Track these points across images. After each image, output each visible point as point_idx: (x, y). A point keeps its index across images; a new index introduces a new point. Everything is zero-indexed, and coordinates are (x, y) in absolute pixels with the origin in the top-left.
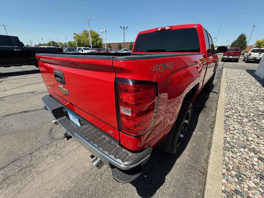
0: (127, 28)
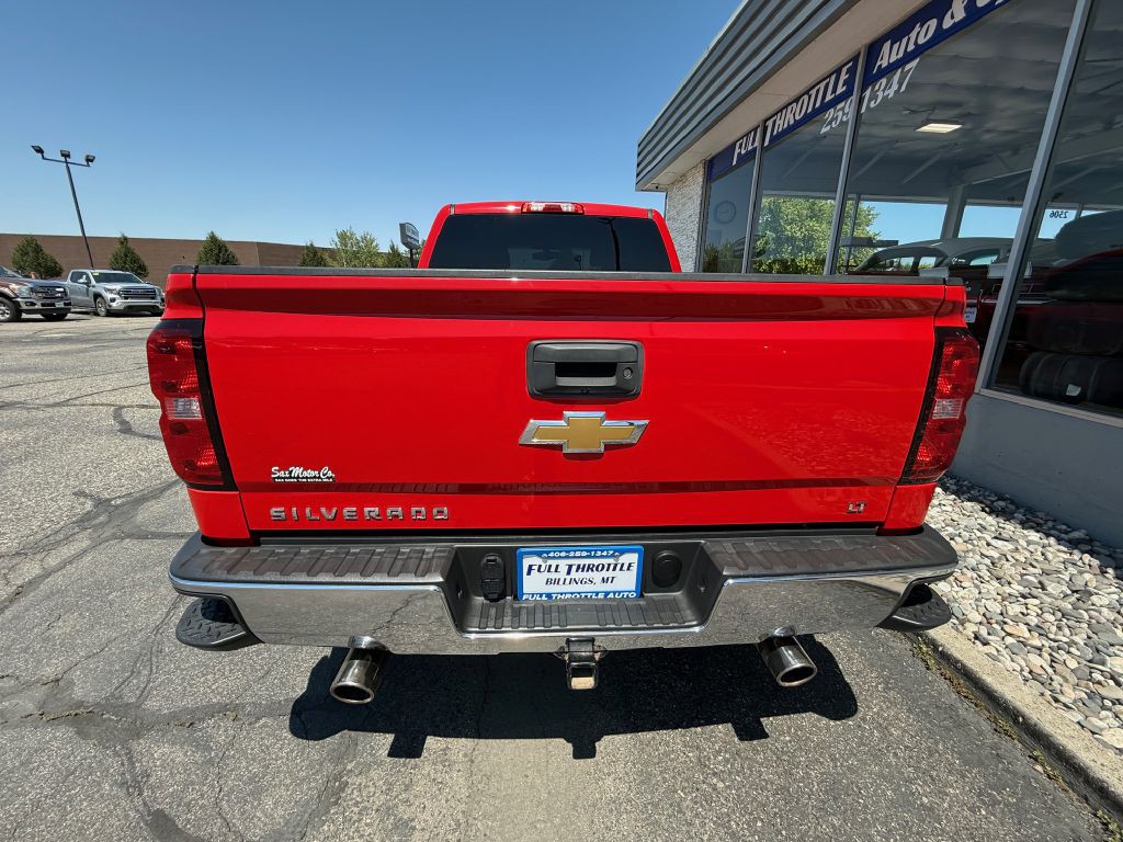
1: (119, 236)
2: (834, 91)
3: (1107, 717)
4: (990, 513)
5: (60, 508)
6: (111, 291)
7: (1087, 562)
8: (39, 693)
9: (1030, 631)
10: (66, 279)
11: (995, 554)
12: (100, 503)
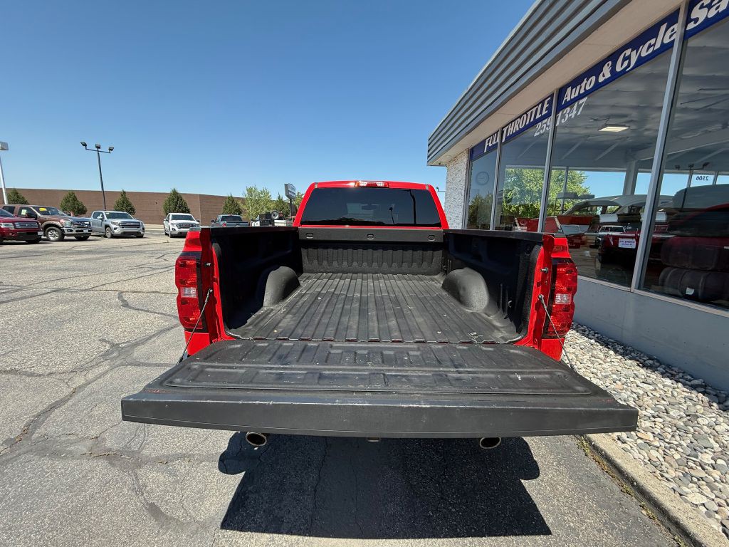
0: (111, 149)
1: (121, 190)
2: (541, 113)
3: (693, 487)
4: (642, 367)
5: (92, 347)
6: (115, 224)
7: (700, 398)
8: (89, 443)
9: (654, 437)
10: (90, 216)
11: (641, 392)
12: (115, 346)
